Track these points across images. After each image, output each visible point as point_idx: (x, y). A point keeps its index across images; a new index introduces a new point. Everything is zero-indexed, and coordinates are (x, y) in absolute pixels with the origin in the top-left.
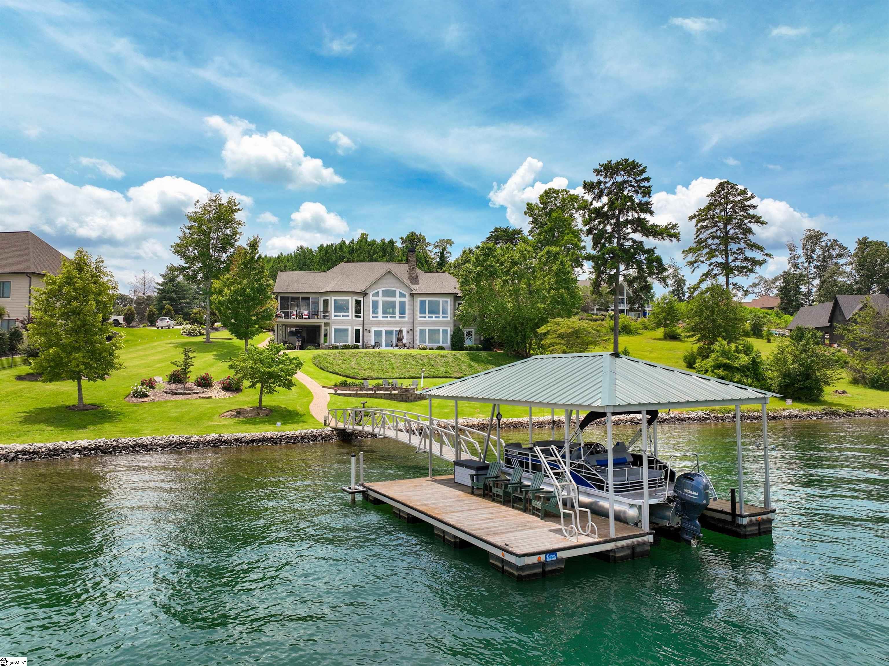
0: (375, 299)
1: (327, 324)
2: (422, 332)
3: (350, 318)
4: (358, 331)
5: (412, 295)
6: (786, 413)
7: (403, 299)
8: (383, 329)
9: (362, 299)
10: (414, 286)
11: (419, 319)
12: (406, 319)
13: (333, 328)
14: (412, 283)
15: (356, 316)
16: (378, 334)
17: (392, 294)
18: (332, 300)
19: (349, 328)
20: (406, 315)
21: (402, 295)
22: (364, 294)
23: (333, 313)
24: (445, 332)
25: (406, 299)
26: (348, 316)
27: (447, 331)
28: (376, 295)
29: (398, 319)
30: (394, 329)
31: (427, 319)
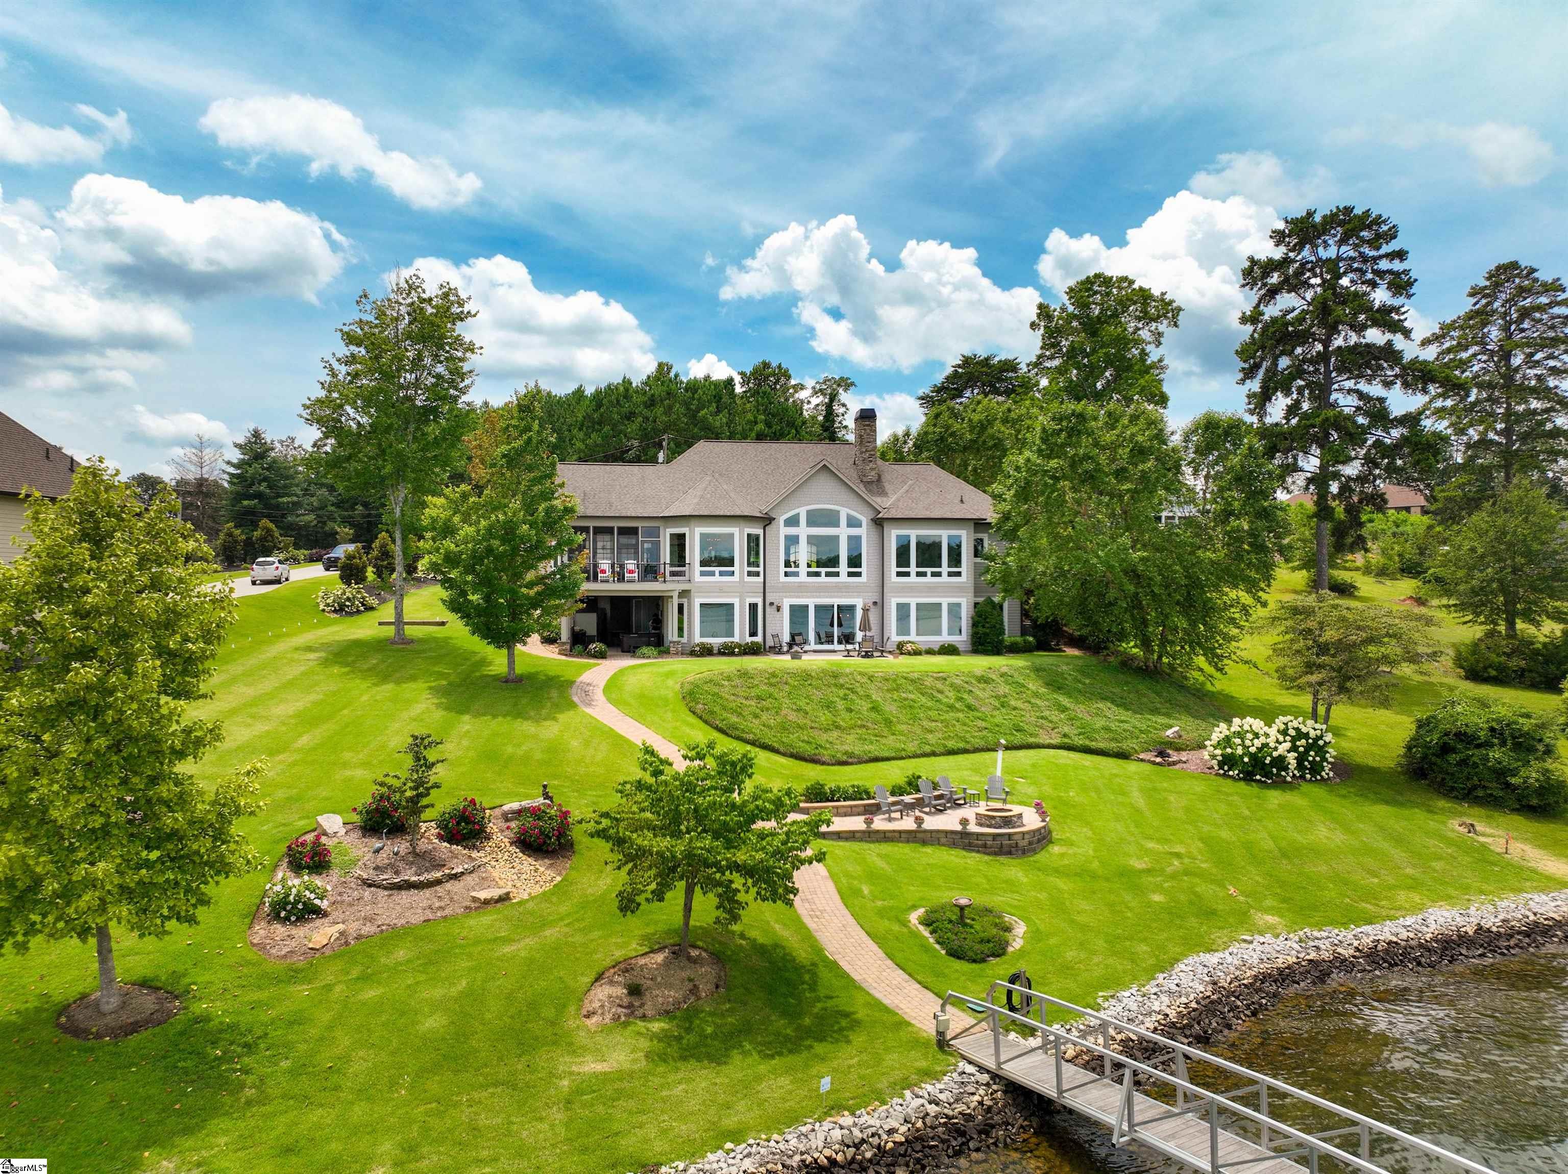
0: (791, 531)
1: (684, 594)
2: (903, 609)
3: (736, 578)
4: (753, 607)
5: (879, 523)
7: (854, 531)
8: (811, 603)
9: (760, 532)
11: (895, 579)
12: (863, 579)
13: (697, 601)
15: (750, 574)
16: (798, 612)
17: (831, 519)
18: (695, 535)
19: (736, 602)
20: (863, 569)
21: (853, 523)
22: (767, 521)
23: (697, 568)
24: (954, 609)
25: (864, 532)
26: (732, 574)
27: (959, 605)
28: (793, 522)
29: (843, 578)
30: (836, 601)
31: (913, 578)
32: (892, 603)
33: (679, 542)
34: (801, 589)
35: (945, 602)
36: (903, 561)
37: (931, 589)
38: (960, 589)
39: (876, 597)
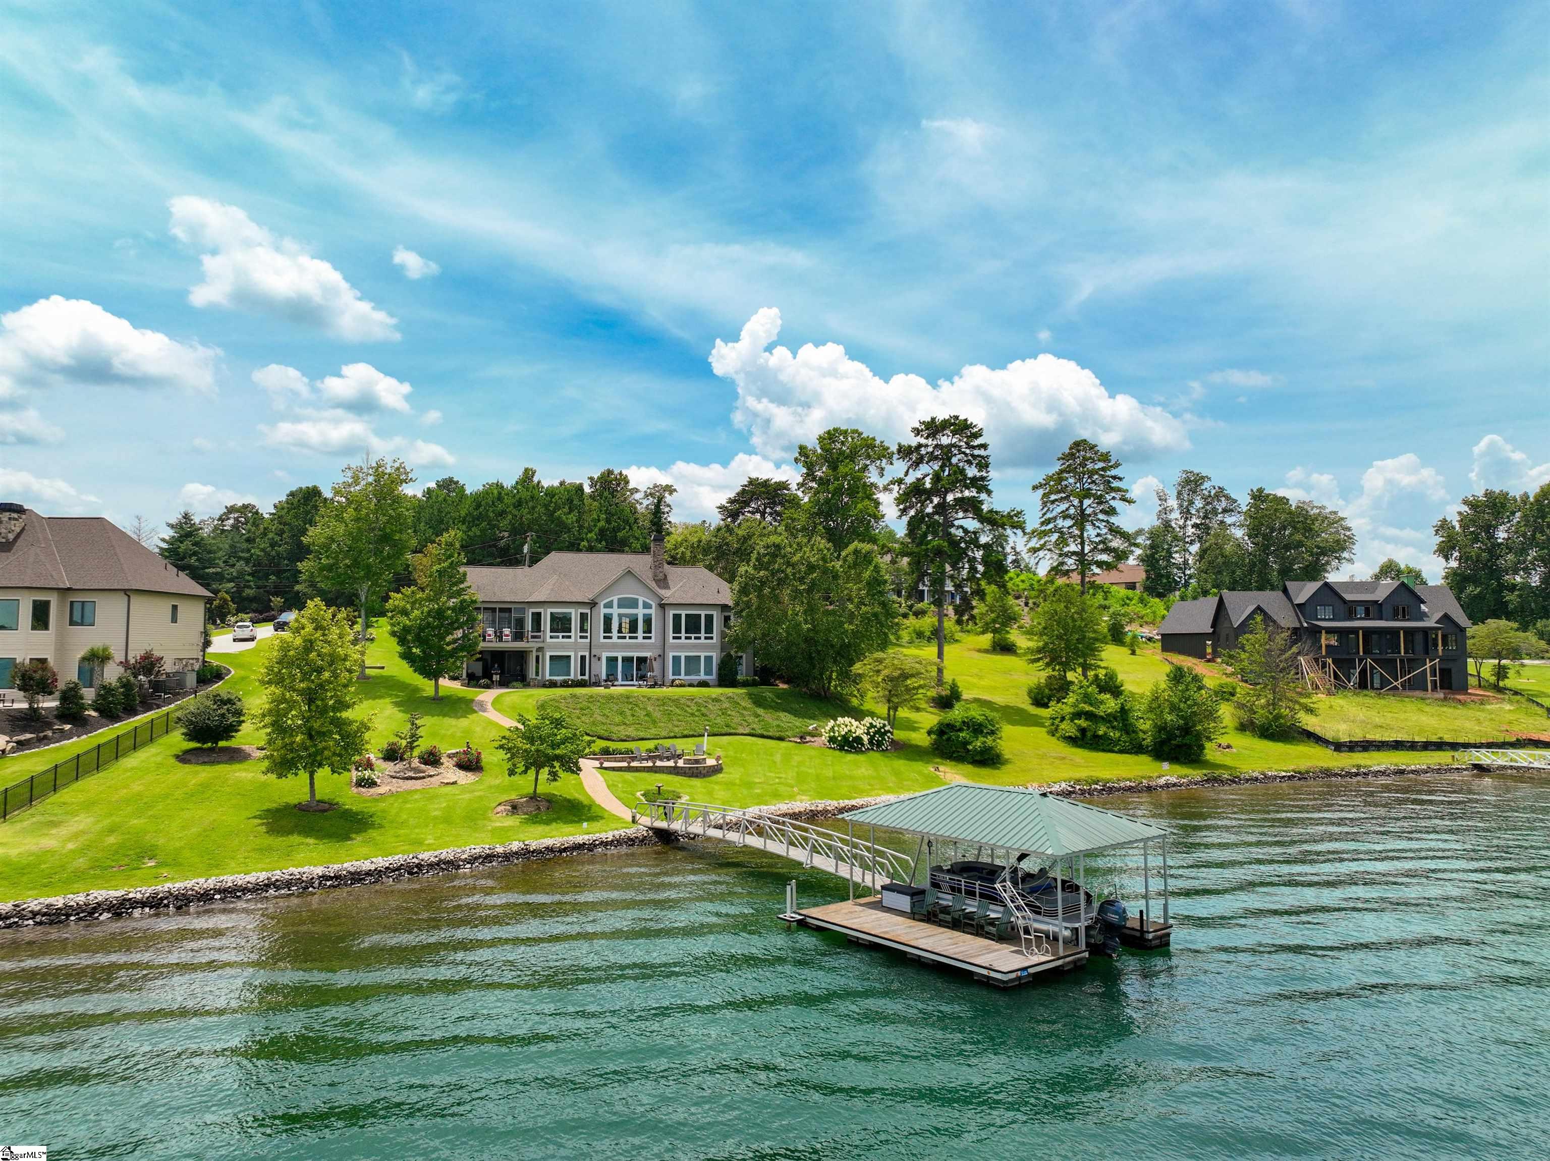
0: (608, 611)
1: (540, 649)
2: (676, 659)
3: (572, 640)
4: (583, 658)
5: (662, 606)
6: (1162, 781)
7: (647, 611)
8: (620, 655)
9: (588, 611)
10: (663, 592)
11: (671, 640)
12: (653, 640)
13: (548, 655)
14: (659, 586)
15: (581, 637)
16: (612, 661)
17: (633, 604)
18: (546, 615)
19: (572, 654)
20: (653, 635)
21: (646, 606)
22: (593, 604)
23: (549, 634)
24: (709, 659)
25: (652, 611)
26: (570, 637)
27: (711, 657)
28: (609, 605)
29: (640, 640)
30: (635, 655)
31: (683, 640)
32: (670, 655)
33: (537, 617)
34: (614, 647)
35: (703, 655)
36: (677, 629)
37: (695, 647)
38: (712, 647)
39: (660, 652)
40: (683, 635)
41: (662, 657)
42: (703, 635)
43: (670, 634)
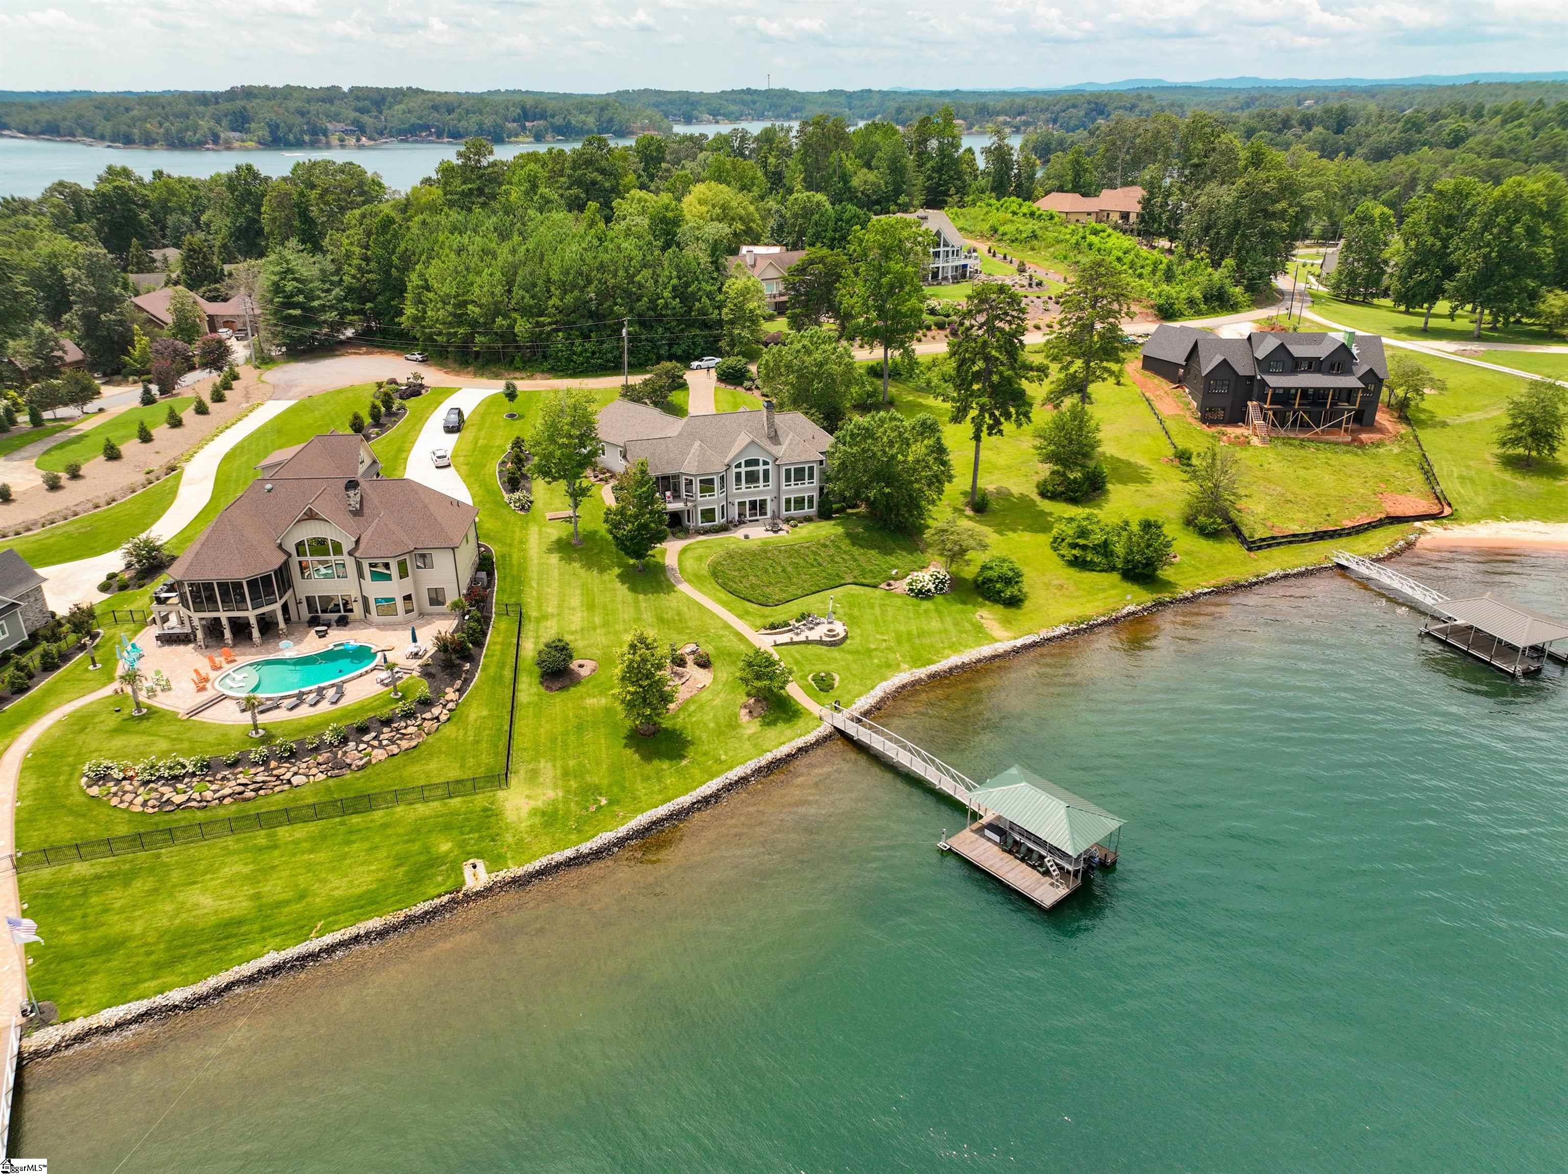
0: (738, 470)
1: (693, 507)
2: (788, 500)
3: (715, 496)
4: (723, 508)
5: (777, 463)
6: (1125, 611)
7: (766, 467)
8: (747, 500)
9: (725, 473)
10: (777, 452)
11: (784, 487)
12: (771, 488)
13: (699, 509)
14: (773, 444)
15: (721, 493)
16: (742, 504)
17: (756, 462)
18: (697, 480)
19: (715, 506)
20: (770, 484)
21: (765, 463)
22: (727, 468)
23: (699, 495)
24: (811, 497)
25: (770, 467)
26: (713, 494)
27: (813, 495)
28: (739, 466)
29: (761, 488)
30: (758, 499)
31: (793, 487)
32: (783, 497)
33: (690, 483)
34: (743, 494)
35: (806, 495)
36: (788, 479)
37: (800, 490)
38: (813, 489)
39: (775, 495)
40: (793, 482)
41: (777, 498)
42: (807, 481)
43: (784, 483)
